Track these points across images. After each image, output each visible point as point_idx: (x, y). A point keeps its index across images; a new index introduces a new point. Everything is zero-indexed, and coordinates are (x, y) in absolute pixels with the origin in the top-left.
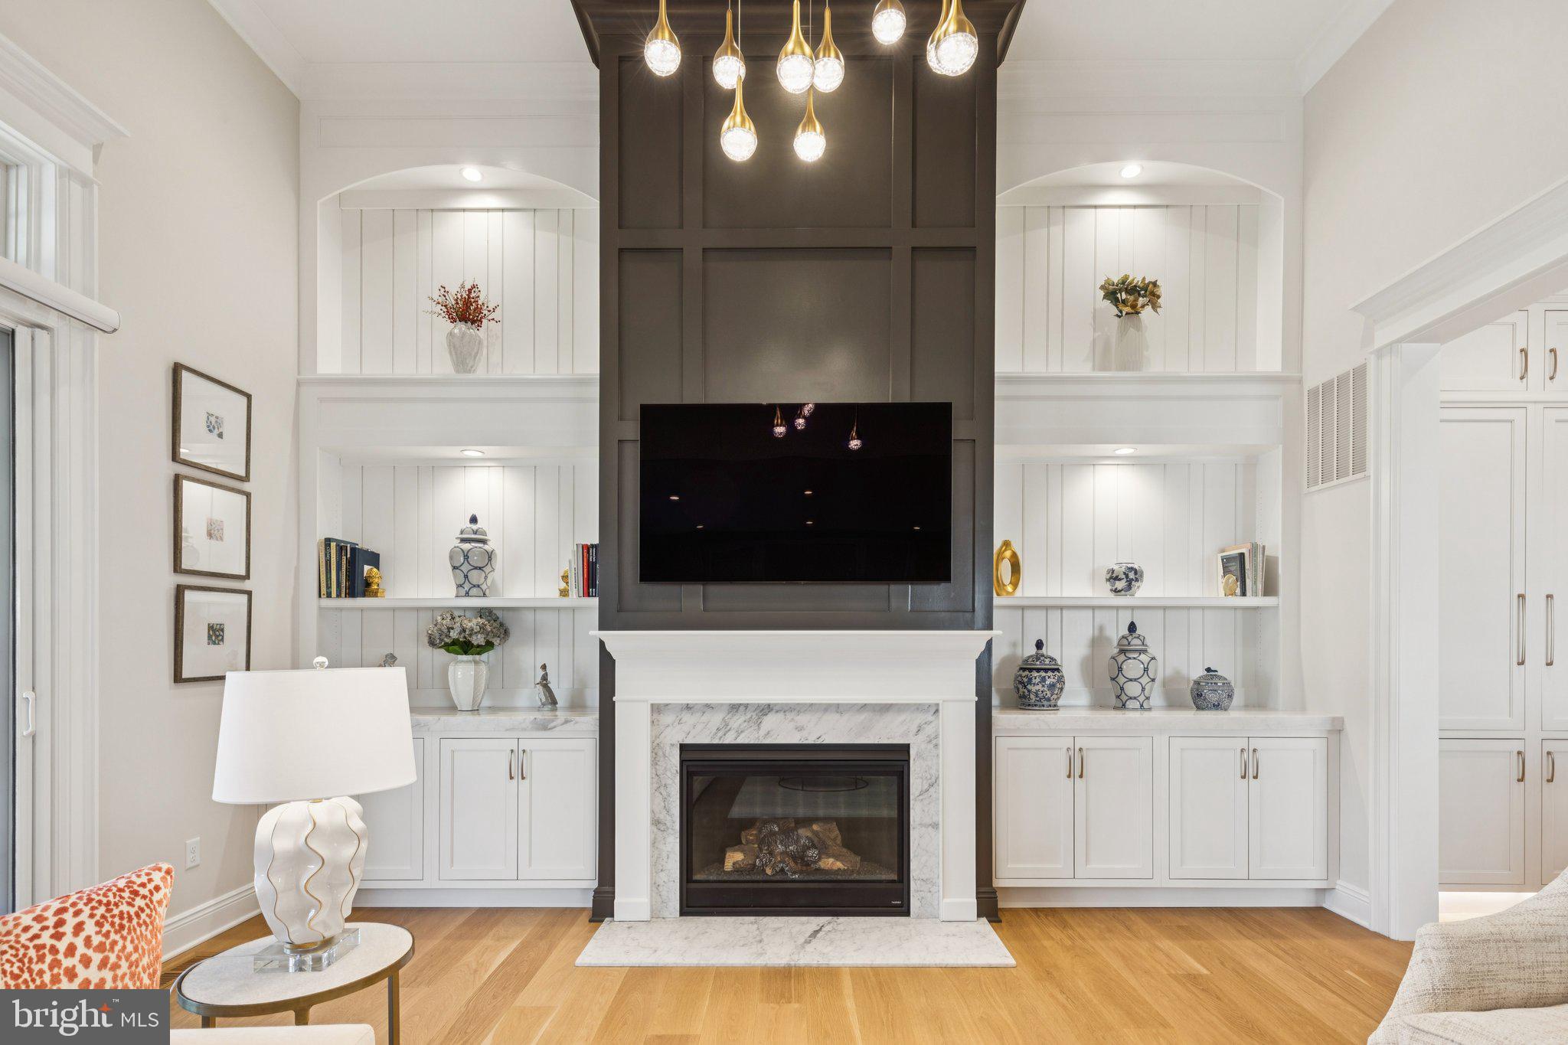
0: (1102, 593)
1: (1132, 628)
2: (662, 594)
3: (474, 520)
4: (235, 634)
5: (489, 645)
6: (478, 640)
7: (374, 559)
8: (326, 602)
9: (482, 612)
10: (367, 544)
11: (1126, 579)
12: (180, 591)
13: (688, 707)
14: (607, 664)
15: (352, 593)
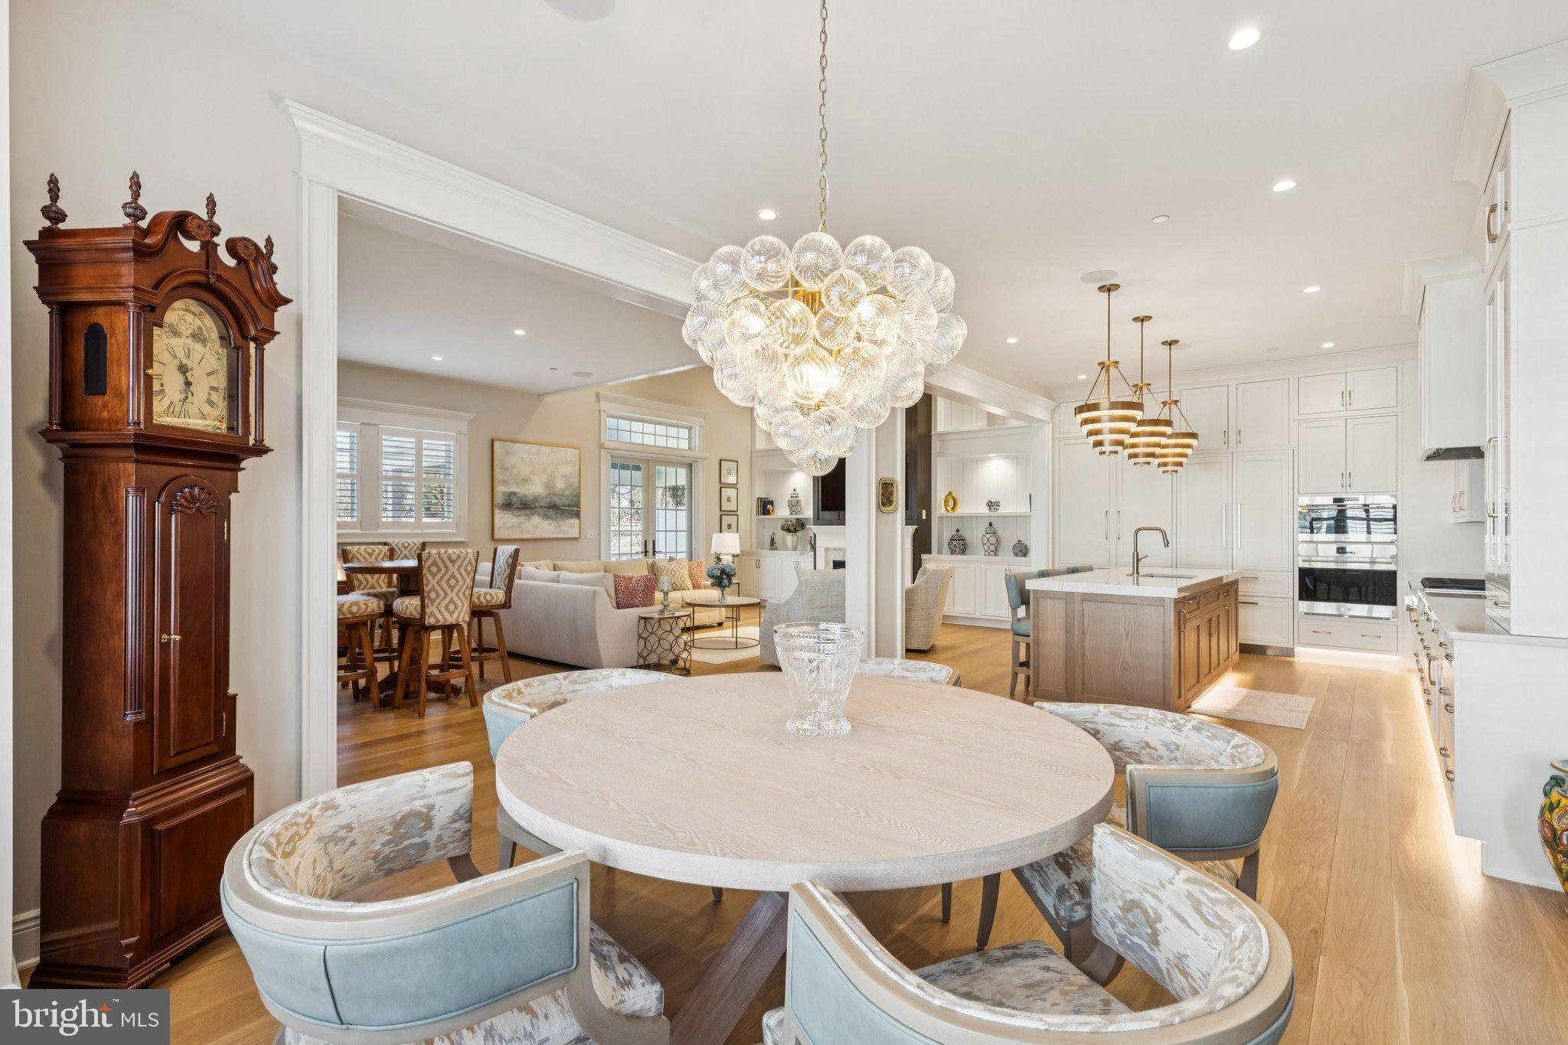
0: (985, 510)
1: (990, 524)
2: (827, 514)
3: (795, 490)
4: (734, 526)
5: (796, 530)
6: (791, 528)
7: (771, 503)
8: (758, 517)
9: (798, 519)
10: (770, 499)
11: (992, 505)
12: (721, 516)
13: (835, 549)
14: (815, 535)
15: (764, 514)
